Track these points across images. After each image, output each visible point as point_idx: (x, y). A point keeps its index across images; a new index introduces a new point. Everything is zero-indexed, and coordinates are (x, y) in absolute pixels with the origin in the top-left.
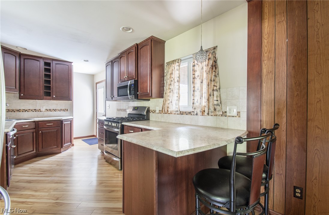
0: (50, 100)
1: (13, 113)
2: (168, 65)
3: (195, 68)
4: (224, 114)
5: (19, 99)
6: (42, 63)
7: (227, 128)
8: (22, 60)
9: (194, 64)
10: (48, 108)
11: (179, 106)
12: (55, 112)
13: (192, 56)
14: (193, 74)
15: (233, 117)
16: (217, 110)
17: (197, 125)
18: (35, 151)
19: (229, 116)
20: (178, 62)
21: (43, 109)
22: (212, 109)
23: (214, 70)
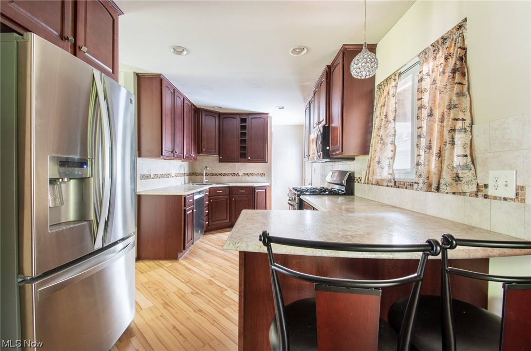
0: (246, 162)
1: (216, 176)
2: (380, 89)
3: (424, 83)
4: (481, 191)
5: (219, 162)
6: (238, 120)
7: (489, 229)
8: (221, 120)
9: (420, 75)
10: (246, 173)
11: (393, 170)
12: (252, 177)
13: (417, 59)
14: (419, 99)
15: (505, 199)
16: (464, 180)
17: (424, 213)
18: (228, 221)
19: (495, 198)
20: (395, 80)
21: (241, 174)
22: (447, 177)
23: (456, 81)
